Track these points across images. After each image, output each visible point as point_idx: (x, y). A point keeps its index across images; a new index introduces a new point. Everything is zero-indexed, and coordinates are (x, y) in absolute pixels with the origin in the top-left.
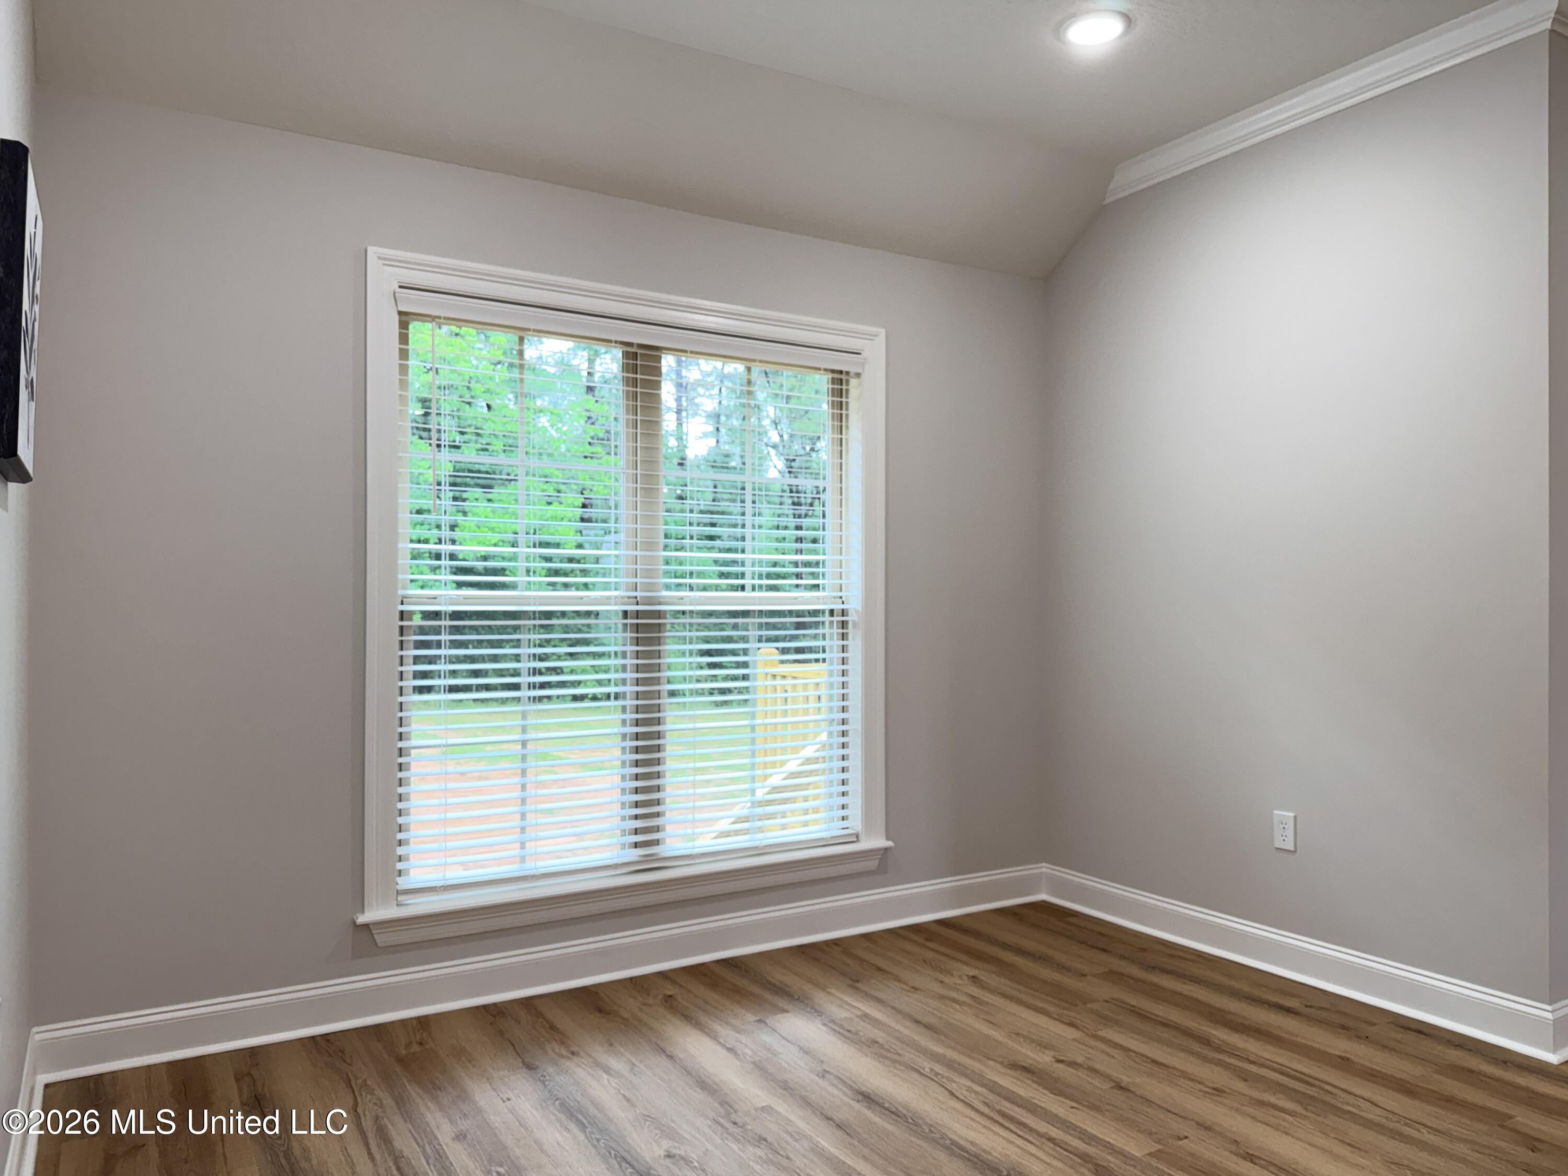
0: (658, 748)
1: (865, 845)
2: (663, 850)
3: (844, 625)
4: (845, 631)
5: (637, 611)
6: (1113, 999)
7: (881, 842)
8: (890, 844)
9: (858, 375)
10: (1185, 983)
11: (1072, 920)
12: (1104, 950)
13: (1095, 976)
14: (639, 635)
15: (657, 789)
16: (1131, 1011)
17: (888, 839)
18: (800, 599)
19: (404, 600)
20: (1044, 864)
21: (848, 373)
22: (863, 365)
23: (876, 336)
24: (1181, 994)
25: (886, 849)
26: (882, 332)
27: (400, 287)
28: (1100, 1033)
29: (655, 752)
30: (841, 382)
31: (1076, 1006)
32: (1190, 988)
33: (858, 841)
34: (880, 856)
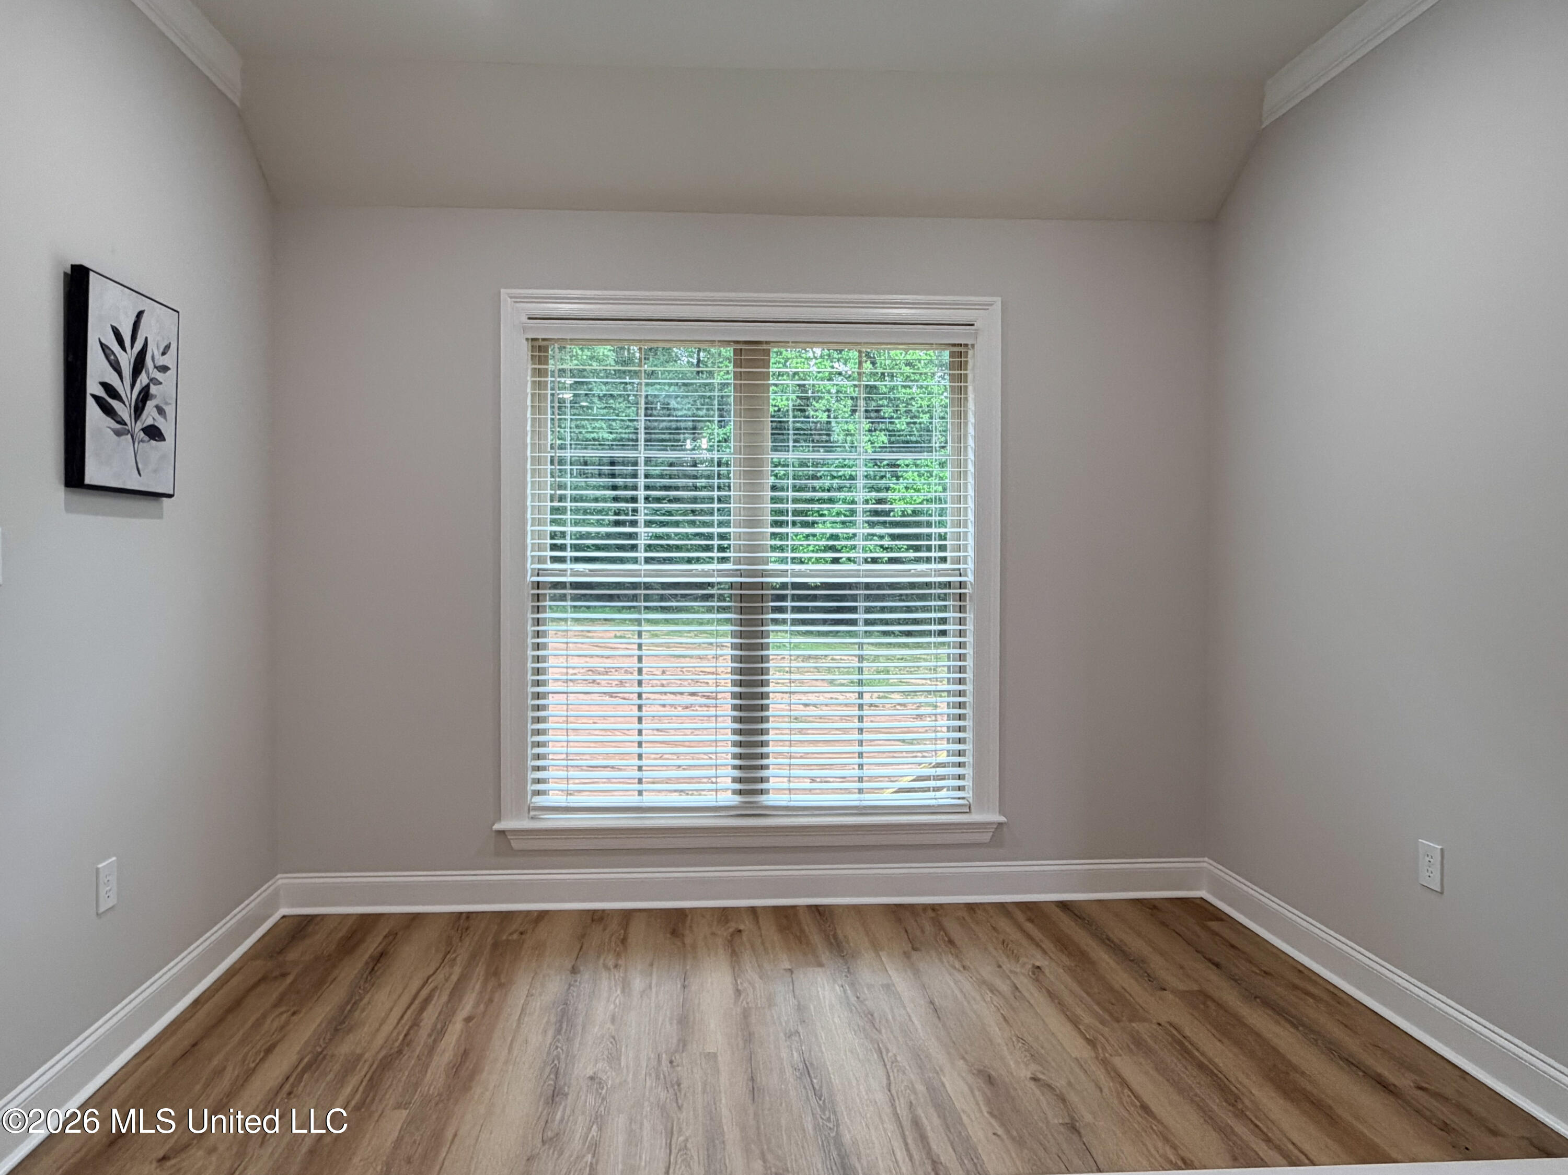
0: (764, 708)
1: (976, 817)
2: (765, 799)
3: (961, 597)
4: (962, 603)
5: (741, 583)
6: (1171, 1024)
7: (997, 818)
8: (1002, 819)
9: (973, 346)
10: (1278, 1023)
11: (1214, 925)
12: (1217, 965)
13: (1175, 992)
14: (743, 605)
15: (760, 744)
16: (1181, 1044)
17: (1002, 812)
18: (912, 571)
19: (540, 572)
20: (1206, 859)
21: (966, 345)
22: (976, 336)
23: (991, 305)
24: (1258, 1035)
25: (1000, 824)
26: (998, 300)
27: (529, 318)
28: (1117, 1061)
29: (758, 711)
30: (960, 354)
31: (1118, 1021)
32: (1278, 1029)
33: (970, 812)
34: (993, 830)
